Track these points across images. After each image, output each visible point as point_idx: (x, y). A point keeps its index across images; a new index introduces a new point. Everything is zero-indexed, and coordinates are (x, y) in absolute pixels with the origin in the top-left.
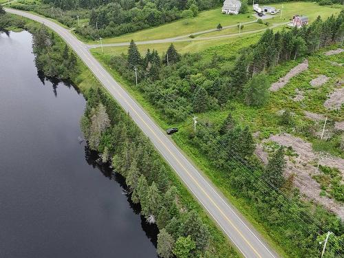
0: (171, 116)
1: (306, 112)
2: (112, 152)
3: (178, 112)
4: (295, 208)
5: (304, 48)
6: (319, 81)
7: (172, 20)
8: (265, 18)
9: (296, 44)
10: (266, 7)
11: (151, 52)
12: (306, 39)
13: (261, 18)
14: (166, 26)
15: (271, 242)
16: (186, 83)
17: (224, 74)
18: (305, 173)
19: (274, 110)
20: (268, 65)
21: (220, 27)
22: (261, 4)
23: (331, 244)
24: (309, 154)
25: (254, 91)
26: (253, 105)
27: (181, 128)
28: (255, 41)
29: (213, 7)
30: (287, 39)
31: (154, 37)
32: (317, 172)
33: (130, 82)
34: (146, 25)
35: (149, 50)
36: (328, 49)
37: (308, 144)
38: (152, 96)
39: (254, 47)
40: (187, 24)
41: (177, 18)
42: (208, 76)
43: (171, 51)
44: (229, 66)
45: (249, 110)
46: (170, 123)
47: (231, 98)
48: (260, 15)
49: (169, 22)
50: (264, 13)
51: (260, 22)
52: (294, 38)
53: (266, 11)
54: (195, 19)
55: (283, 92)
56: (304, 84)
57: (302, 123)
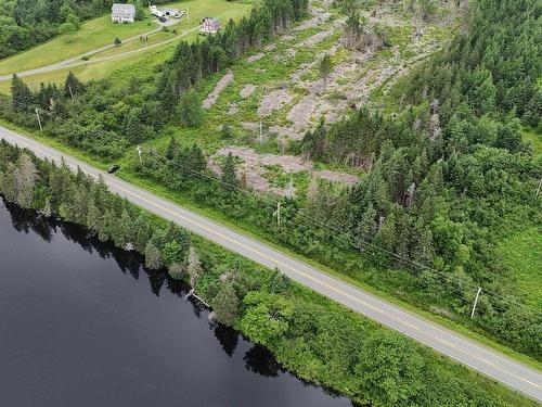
0: (105, 154)
1: (242, 123)
2: (54, 203)
3: (114, 148)
4: (252, 200)
5: (224, 57)
6: (247, 91)
7: (47, 39)
8: (170, 23)
9: (216, 54)
10: (166, 8)
11: (46, 86)
12: (224, 47)
13: (165, 24)
14: (41, 47)
15: (240, 230)
16: (110, 116)
17: (148, 98)
18: (254, 174)
19: (213, 127)
20: (193, 82)
21: (118, 42)
22: (158, 4)
23: (283, 215)
24: (254, 158)
25: (188, 111)
26: (191, 126)
27: (122, 164)
28: (169, 55)
29: (97, 15)
30: (205, 50)
31: (30, 65)
32: (263, 171)
33: (31, 128)
34: (12, 50)
35: (42, 84)
36: (249, 56)
37: (252, 150)
38: (71, 138)
39: (170, 63)
40: (71, 42)
41: (53, 36)
42: (131, 103)
44: (150, 89)
45: (189, 132)
46: (107, 163)
47: (166, 123)
48: (162, 20)
49: (43, 42)
50: (167, 17)
51: (165, 30)
52: (212, 47)
53: (168, 14)
54: (79, 34)
55: (216, 108)
56: (234, 96)
57: (242, 134)
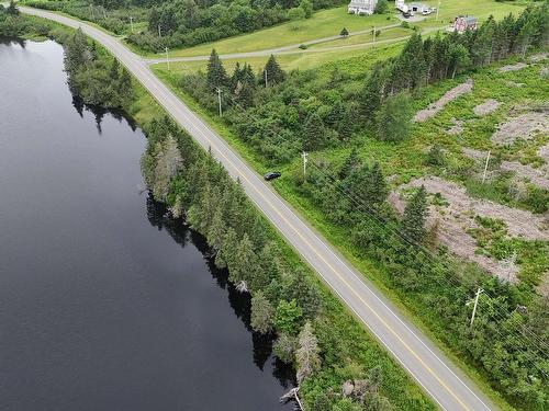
0: (271, 155)
1: (464, 149)
2: (186, 202)
3: (281, 150)
4: (439, 268)
5: (466, 60)
6: (486, 108)
7: (274, 24)
8: (414, 19)
9: (455, 55)
10: (414, 4)
11: (241, 68)
12: (470, 48)
13: (406, 20)
14: (264, 32)
15: (405, 311)
16: (292, 110)
17: (350, 97)
18: (457, 226)
19: (418, 146)
20: (414, 85)
21: (344, 33)
24: (464, 203)
25: (389, 119)
26: (389, 140)
27: (285, 172)
28: (397, 53)
29: (336, 4)
30: (441, 48)
32: (473, 225)
33: (211, 110)
34: (234, 31)
35: (238, 65)
36: (503, 64)
37: (464, 190)
38: (243, 129)
40: (296, 29)
41: (281, 21)
42: (325, 100)
43: (272, 65)
45: (383, 147)
46: (269, 166)
47: (357, 131)
48: (406, 15)
49: (269, 26)
50: (412, 13)
51: (405, 25)
52: (451, 45)
53: (415, 9)
54: (308, 23)
55: (433, 123)
56: (464, 111)
57: (456, 162)
